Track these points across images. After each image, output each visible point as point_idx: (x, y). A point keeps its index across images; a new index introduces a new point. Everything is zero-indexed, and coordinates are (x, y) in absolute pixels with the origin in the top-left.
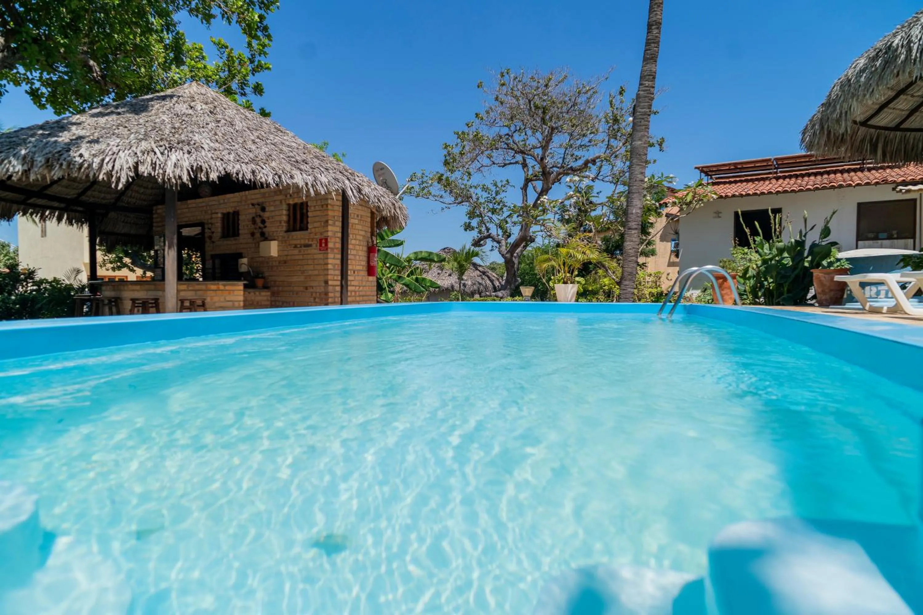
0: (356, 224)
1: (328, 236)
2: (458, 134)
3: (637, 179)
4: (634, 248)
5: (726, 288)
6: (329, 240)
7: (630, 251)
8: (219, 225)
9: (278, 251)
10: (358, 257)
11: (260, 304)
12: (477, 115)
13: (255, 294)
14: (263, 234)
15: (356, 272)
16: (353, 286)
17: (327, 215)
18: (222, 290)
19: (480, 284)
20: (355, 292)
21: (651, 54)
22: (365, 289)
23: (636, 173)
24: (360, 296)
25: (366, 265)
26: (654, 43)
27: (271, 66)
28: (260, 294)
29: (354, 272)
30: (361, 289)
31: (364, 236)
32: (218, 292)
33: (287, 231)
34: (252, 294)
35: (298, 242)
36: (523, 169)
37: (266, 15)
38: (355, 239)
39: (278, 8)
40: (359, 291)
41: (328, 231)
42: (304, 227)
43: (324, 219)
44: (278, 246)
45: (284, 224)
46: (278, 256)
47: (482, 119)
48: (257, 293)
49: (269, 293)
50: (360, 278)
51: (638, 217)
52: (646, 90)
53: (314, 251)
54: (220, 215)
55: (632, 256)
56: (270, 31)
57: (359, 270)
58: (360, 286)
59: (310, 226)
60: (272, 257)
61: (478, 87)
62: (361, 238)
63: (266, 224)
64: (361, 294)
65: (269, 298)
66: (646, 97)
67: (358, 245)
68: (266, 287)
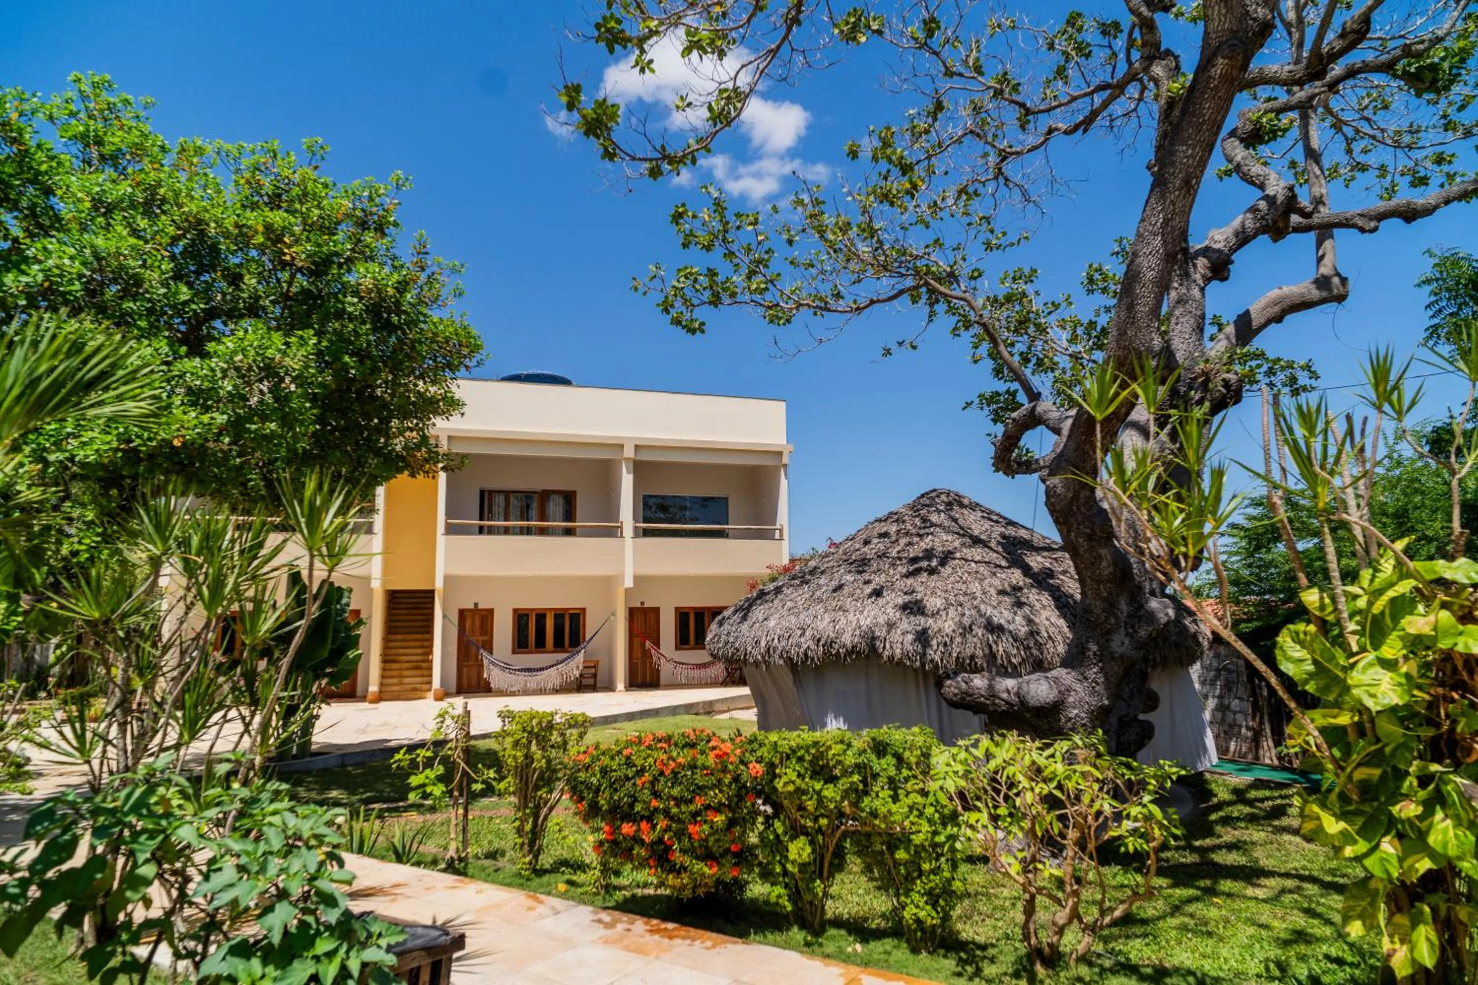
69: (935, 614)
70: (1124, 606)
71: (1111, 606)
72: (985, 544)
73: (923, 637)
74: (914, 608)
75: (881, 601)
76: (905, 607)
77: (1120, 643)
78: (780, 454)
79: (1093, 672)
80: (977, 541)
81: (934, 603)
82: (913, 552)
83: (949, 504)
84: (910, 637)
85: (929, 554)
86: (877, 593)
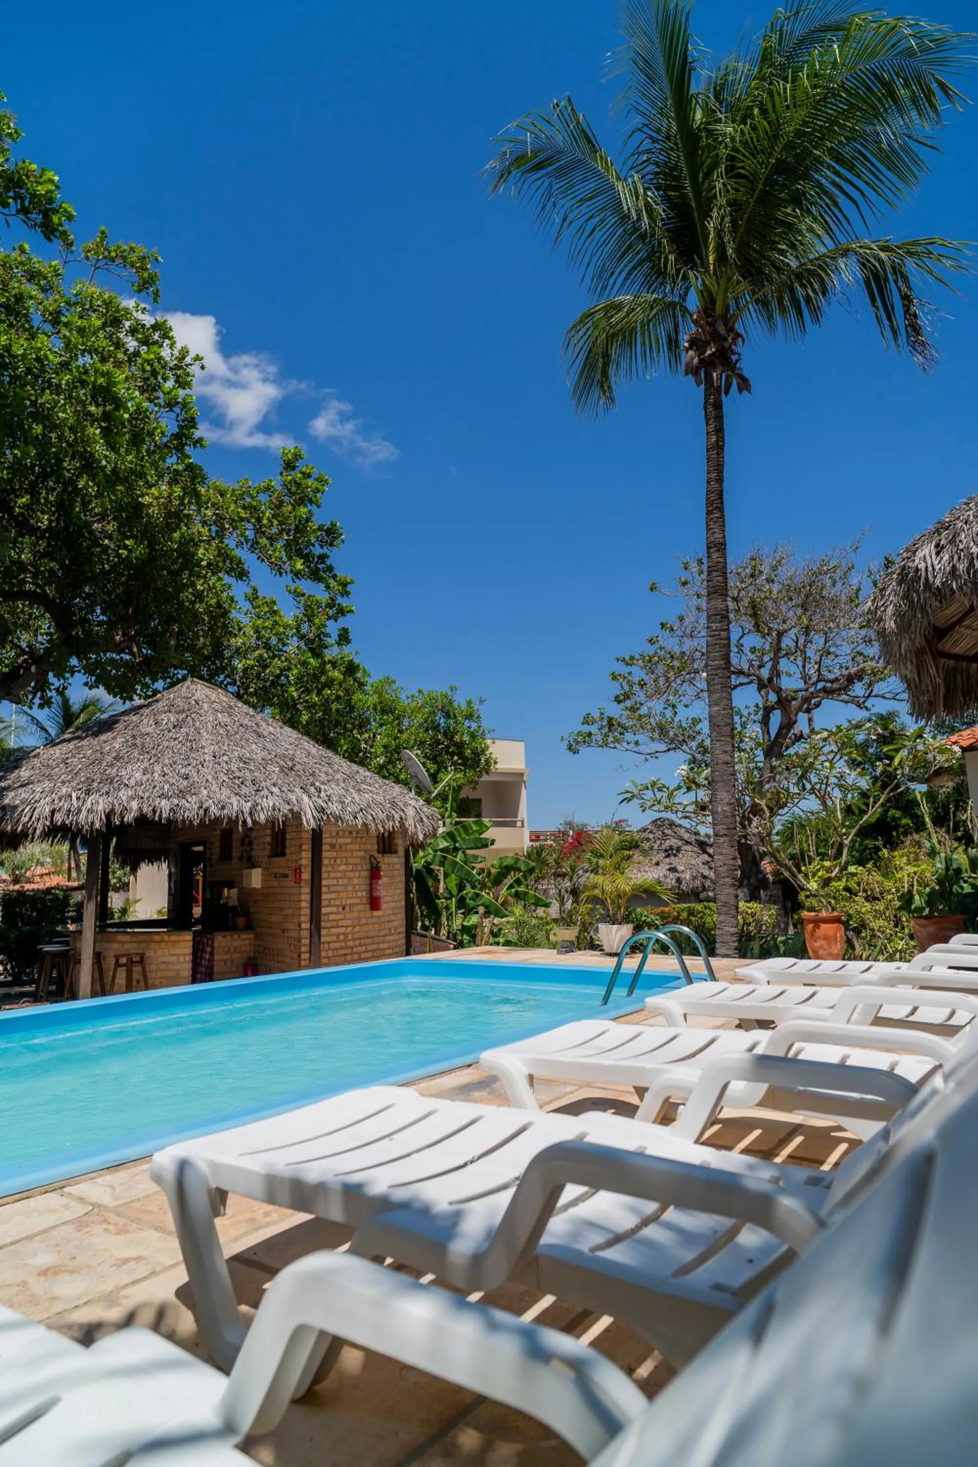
0: (346, 844)
1: (301, 865)
2: (624, 660)
3: (720, 762)
4: (725, 864)
5: (820, 938)
6: (303, 870)
7: (721, 869)
8: (217, 844)
9: (262, 881)
10: (350, 888)
11: (238, 949)
12: (663, 625)
13: (232, 937)
14: (250, 859)
15: (347, 908)
16: (342, 926)
17: (301, 838)
18: (166, 942)
19: (705, 877)
20: (345, 935)
21: (714, 587)
22: (365, 928)
23: (717, 752)
24: (354, 939)
25: (368, 896)
26: (714, 571)
27: (353, 608)
28: (239, 937)
29: (344, 908)
30: (357, 928)
31: (361, 858)
32: (162, 944)
33: (270, 856)
34: (228, 938)
35: (277, 871)
36: (759, 692)
37: (329, 553)
38: (345, 864)
39: (343, 541)
40: (353, 934)
41: (301, 859)
42: (283, 854)
43: (298, 844)
44: (262, 874)
45: (268, 847)
46: (262, 887)
47: (672, 630)
48: (236, 937)
49: (252, 936)
50: (355, 915)
51: (727, 817)
52: (715, 635)
53: (290, 883)
54: (218, 832)
55: (724, 877)
56: (336, 571)
57: (351, 905)
58: (354, 927)
59: (288, 851)
60: (254, 889)
61: (652, 590)
62: (358, 861)
63: (254, 846)
64: (356, 936)
65: (252, 942)
66: (716, 644)
67: (352, 871)
68: (249, 927)
69: (682, 872)
70: (754, 870)
71: (751, 869)
72: (691, 844)
73: (679, 880)
74: (673, 870)
75: (659, 868)
76: (670, 870)
77: (753, 881)
78: (522, 774)
79: (745, 889)
80: (687, 843)
81: (680, 868)
82: (663, 847)
83: (670, 825)
84: (674, 881)
85: (671, 848)
86: (657, 864)
